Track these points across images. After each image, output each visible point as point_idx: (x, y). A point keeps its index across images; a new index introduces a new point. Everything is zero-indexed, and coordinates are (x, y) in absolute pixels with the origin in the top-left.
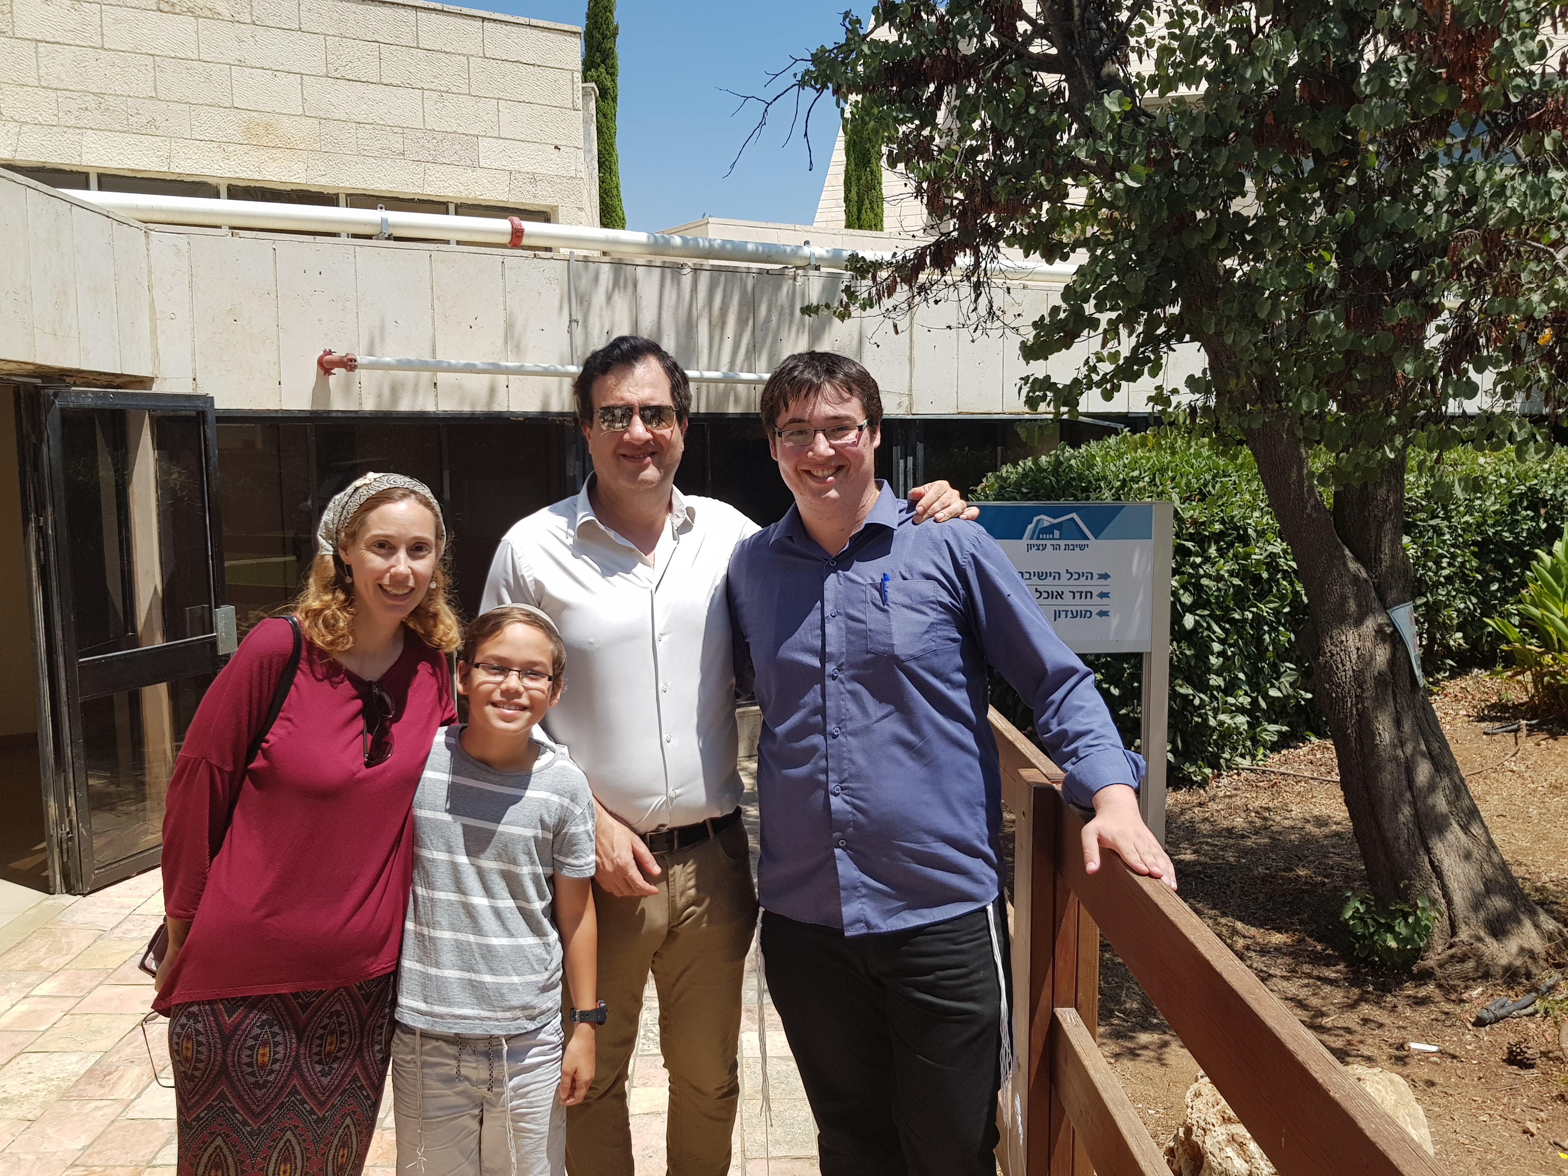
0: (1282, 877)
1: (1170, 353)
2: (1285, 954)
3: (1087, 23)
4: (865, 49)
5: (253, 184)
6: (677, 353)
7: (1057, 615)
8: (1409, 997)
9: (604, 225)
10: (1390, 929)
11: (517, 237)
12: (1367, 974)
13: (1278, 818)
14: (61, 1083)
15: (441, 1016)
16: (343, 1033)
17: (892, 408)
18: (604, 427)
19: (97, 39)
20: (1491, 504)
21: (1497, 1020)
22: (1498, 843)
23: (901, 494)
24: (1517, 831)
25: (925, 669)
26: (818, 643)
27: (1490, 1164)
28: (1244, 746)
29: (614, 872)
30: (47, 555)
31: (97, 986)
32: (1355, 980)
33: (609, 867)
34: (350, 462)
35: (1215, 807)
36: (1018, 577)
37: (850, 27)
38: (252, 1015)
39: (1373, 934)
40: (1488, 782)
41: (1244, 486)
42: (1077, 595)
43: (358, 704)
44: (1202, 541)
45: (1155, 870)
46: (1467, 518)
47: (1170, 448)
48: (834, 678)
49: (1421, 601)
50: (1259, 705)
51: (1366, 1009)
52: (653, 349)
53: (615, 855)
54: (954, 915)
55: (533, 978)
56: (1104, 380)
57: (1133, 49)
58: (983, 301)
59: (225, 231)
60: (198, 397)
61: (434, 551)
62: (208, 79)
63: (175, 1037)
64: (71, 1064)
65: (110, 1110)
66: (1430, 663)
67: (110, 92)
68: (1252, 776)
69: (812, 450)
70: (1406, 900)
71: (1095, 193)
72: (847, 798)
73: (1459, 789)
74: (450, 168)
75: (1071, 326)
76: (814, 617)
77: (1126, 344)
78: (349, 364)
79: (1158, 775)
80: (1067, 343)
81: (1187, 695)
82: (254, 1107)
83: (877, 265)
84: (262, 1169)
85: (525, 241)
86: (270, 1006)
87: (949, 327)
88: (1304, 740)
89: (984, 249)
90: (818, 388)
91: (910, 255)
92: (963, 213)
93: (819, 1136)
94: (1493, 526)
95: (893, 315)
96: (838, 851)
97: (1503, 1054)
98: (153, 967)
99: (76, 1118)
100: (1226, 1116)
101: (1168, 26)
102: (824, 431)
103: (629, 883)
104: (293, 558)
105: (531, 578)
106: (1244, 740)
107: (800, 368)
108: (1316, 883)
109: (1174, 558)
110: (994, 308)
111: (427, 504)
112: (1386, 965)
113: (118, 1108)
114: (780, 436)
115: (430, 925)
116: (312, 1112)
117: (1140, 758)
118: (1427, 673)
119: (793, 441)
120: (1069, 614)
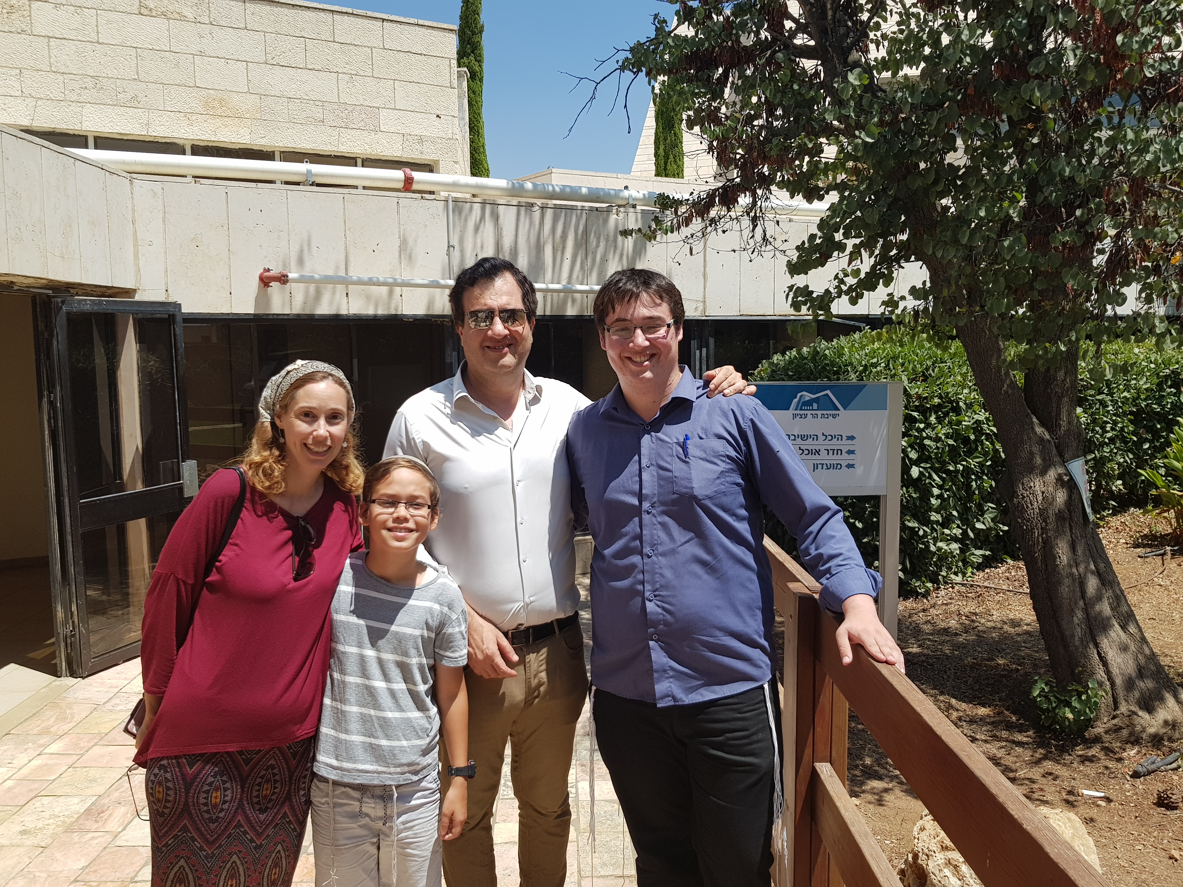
0: (986, 666)
1: (900, 269)
2: (988, 723)
3: (838, 22)
4: (670, 41)
5: (210, 144)
6: (529, 271)
7: (815, 467)
8: (1080, 756)
9: (473, 174)
10: (1068, 704)
11: (408, 183)
12: (1050, 738)
13: (983, 621)
14: (66, 819)
15: (348, 770)
16: (276, 782)
17: (691, 312)
18: (472, 325)
19: (94, 36)
20: (1143, 384)
21: (1149, 773)
22: (1149, 639)
23: (697, 376)
24: (1164, 630)
25: (717, 506)
26: (637, 487)
27: (1144, 882)
28: (957, 566)
29: (484, 660)
30: (56, 422)
31: (93, 746)
32: (1040, 742)
33: (480, 656)
34: (283, 353)
35: (935, 612)
36: (786, 438)
37: (658, 26)
38: (207, 768)
39: (1054, 709)
40: (1142, 593)
41: (956, 370)
42: (831, 452)
43: (289, 533)
44: (924, 412)
45: (891, 659)
46: (1125, 394)
47: (899, 341)
48: (649, 513)
49: (1089, 457)
50: (968, 535)
51: (1048, 765)
52: (510, 267)
53: (485, 647)
54: (739, 691)
55: (418, 742)
56: (851, 289)
57: (872, 41)
58: (759, 230)
59: (189, 179)
60: (169, 304)
61: (346, 419)
62: (177, 65)
63: (150, 784)
64: (74, 804)
65: (102, 839)
66: (1098, 502)
67: (104, 75)
68: (963, 589)
69: (632, 342)
70: (1079, 682)
71: (843, 149)
72: (659, 603)
73: (1119, 598)
74: (358, 132)
75: (824, 249)
76: (632, 467)
77: (866, 264)
78: (283, 279)
79: (892, 588)
80: (822, 262)
81: (914, 528)
82: (209, 836)
83: (678, 203)
84: (214, 884)
85: (415, 187)
86: (221, 760)
87: (734, 251)
88: (1002, 561)
89: (759, 192)
90: (638, 296)
91: (703, 195)
92: (744, 164)
93: (637, 860)
94: (1145, 400)
95: (690, 241)
96: (652, 643)
97: (1153, 798)
98: (134, 731)
99: (77, 845)
100: (944, 845)
101: (899, 24)
102: (641, 328)
103: (495, 668)
104: (240, 425)
105: (420, 440)
106: (957, 562)
107: (624, 281)
108: (1012, 670)
109: (904, 424)
110: (768, 236)
111: (341, 384)
112: (1064, 732)
113: (109, 838)
114: (609, 331)
115: (343, 701)
116: (252, 841)
117: (878, 576)
118: (1095, 511)
119: (619, 336)
120: (825, 466)
